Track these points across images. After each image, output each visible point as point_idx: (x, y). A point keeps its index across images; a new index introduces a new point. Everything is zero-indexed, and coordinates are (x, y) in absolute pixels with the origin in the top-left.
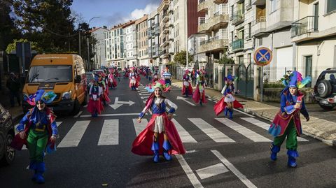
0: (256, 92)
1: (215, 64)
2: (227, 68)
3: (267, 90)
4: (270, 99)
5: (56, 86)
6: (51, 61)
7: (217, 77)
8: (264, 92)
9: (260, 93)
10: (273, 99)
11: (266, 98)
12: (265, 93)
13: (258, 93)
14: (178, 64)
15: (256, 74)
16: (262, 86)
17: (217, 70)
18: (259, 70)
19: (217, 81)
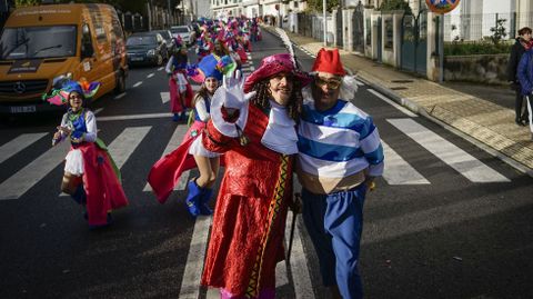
0: (431, 64)
1: (365, 10)
2: (384, 17)
3: (451, 58)
4: (458, 75)
5: (42, 65)
6: (41, 18)
7: (369, 34)
8: (445, 62)
9: (437, 65)
10: (464, 77)
11: (449, 75)
12: (447, 66)
13: (434, 65)
14: (314, 11)
15: (431, 28)
16: (441, 52)
17: (369, 21)
18: (437, 21)
19: (369, 43)
